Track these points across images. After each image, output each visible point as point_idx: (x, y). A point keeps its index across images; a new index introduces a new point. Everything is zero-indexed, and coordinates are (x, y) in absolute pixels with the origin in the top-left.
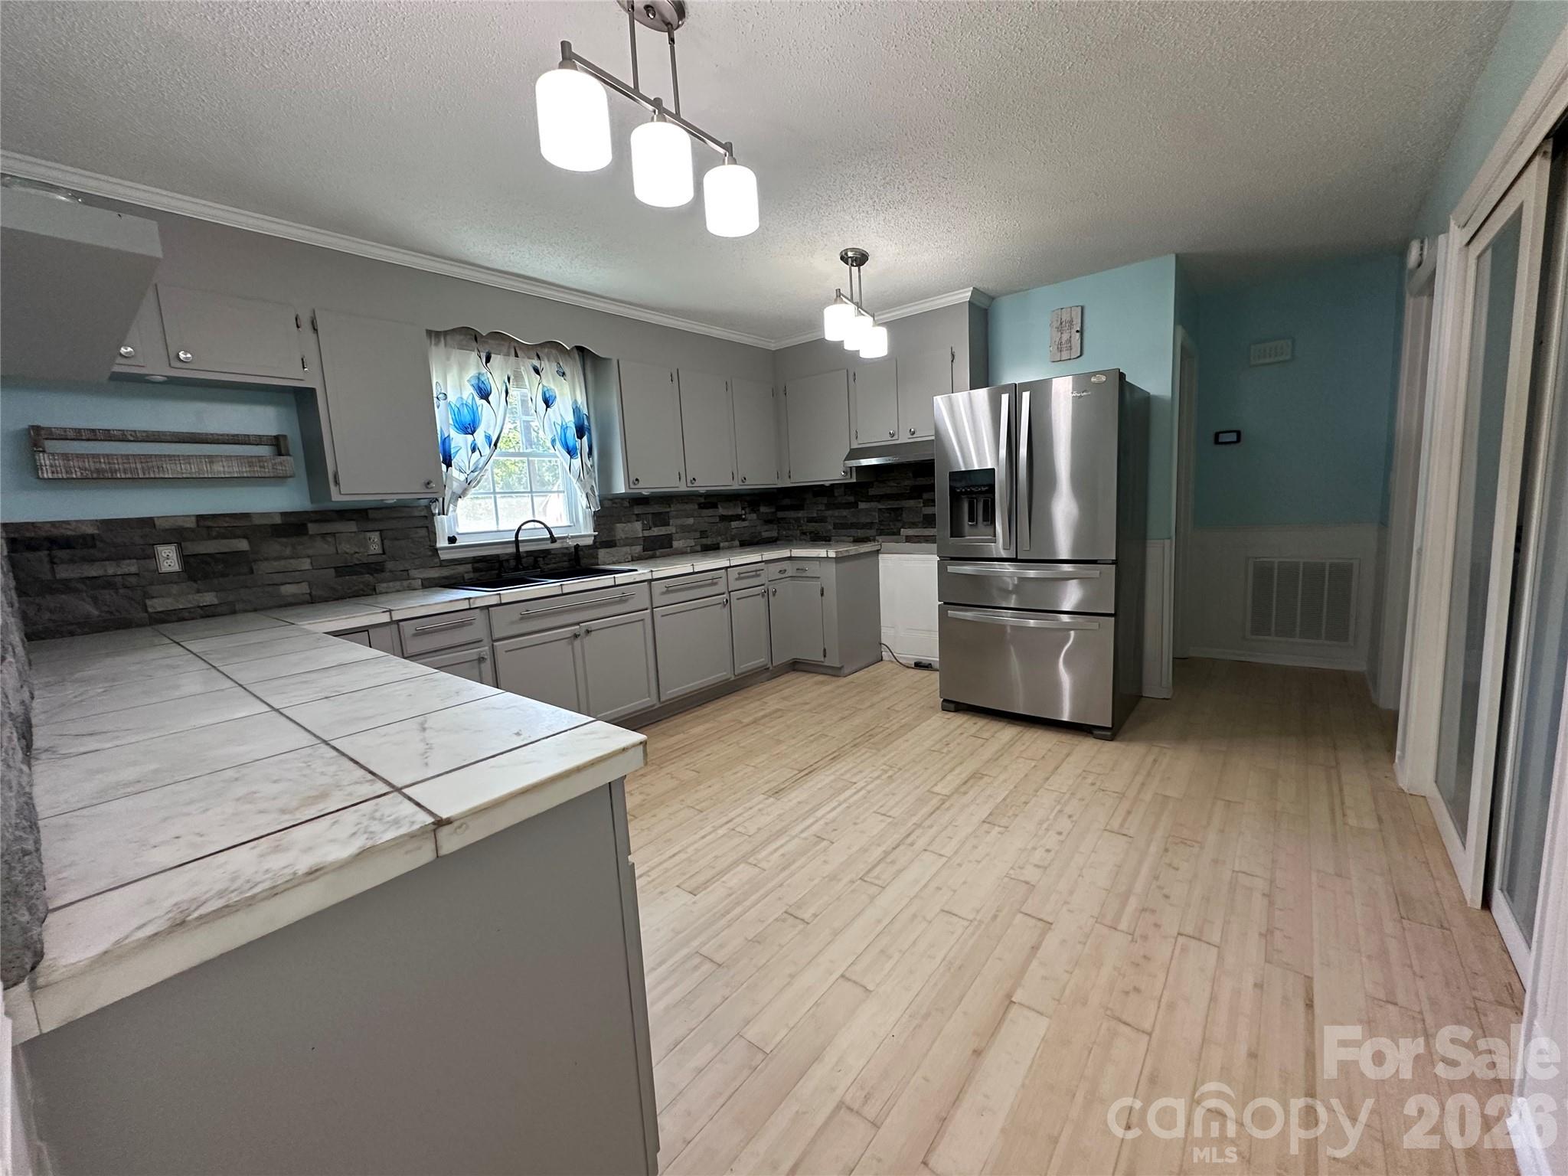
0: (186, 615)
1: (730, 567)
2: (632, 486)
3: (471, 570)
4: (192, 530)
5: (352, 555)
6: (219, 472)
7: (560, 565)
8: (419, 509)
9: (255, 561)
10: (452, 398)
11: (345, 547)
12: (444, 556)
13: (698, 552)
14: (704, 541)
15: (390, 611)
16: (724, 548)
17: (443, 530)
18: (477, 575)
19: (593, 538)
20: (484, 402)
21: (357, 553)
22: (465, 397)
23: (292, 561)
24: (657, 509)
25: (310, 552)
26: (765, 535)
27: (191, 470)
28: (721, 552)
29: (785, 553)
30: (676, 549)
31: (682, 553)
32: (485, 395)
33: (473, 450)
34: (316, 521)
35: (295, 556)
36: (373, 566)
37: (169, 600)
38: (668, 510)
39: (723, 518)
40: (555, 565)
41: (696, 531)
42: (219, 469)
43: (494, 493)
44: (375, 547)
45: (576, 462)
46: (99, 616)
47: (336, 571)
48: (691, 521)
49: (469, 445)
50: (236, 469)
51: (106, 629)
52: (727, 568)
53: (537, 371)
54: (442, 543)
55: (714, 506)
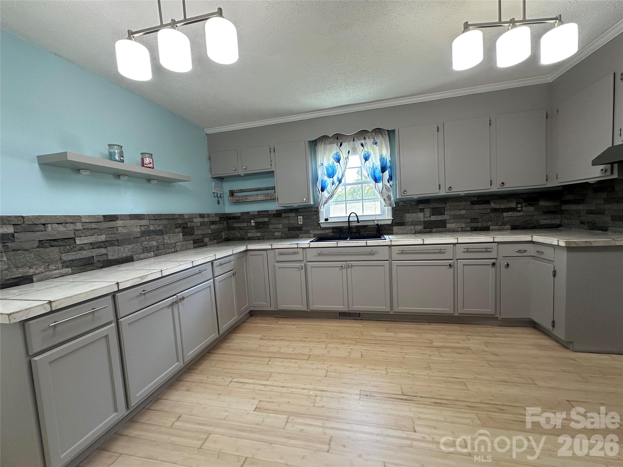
0: (254, 238)
1: (458, 243)
2: (403, 194)
3: (331, 232)
4: (257, 215)
5: (293, 224)
6: (259, 199)
7: (372, 233)
8: (315, 208)
9: (269, 224)
10: (325, 164)
11: (292, 221)
12: (322, 226)
13: (467, 231)
14: (475, 225)
15: (271, 245)
16: (492, 230)
17: (323, 216)
18: (334, 234)
19: (391, 221)
20: (338, 163)
21: (295, 223)
22: (330, 163)
23: (277, 225)
24: (436, 205)
25: (283, 222)
26: (543, 222)
27: (253, 199)
28: (491, 232)
29: (527, 238)
30: (449, 229)
31: (453, 231)
32: (338, 161)
33: (333, 185)
34: (284, 213)
35: (278, 224)
36: (299, 228)
37: (252, 234)
38: (445, 206)
39: (495, 210)
40: (369, 233)
41: (467, 218)
42: (259, 198)
43: (346, 201)
44: (300, 223)
45: (380, 185)
46: (240, 237)
47: (288, 229)
48: (463, 212)
49: (331, 182)
50: (262, 198)
51: (240, 240)
52: (454, 244)
53: (362, 145)
54: (322, 221)
55: (488, 202)
